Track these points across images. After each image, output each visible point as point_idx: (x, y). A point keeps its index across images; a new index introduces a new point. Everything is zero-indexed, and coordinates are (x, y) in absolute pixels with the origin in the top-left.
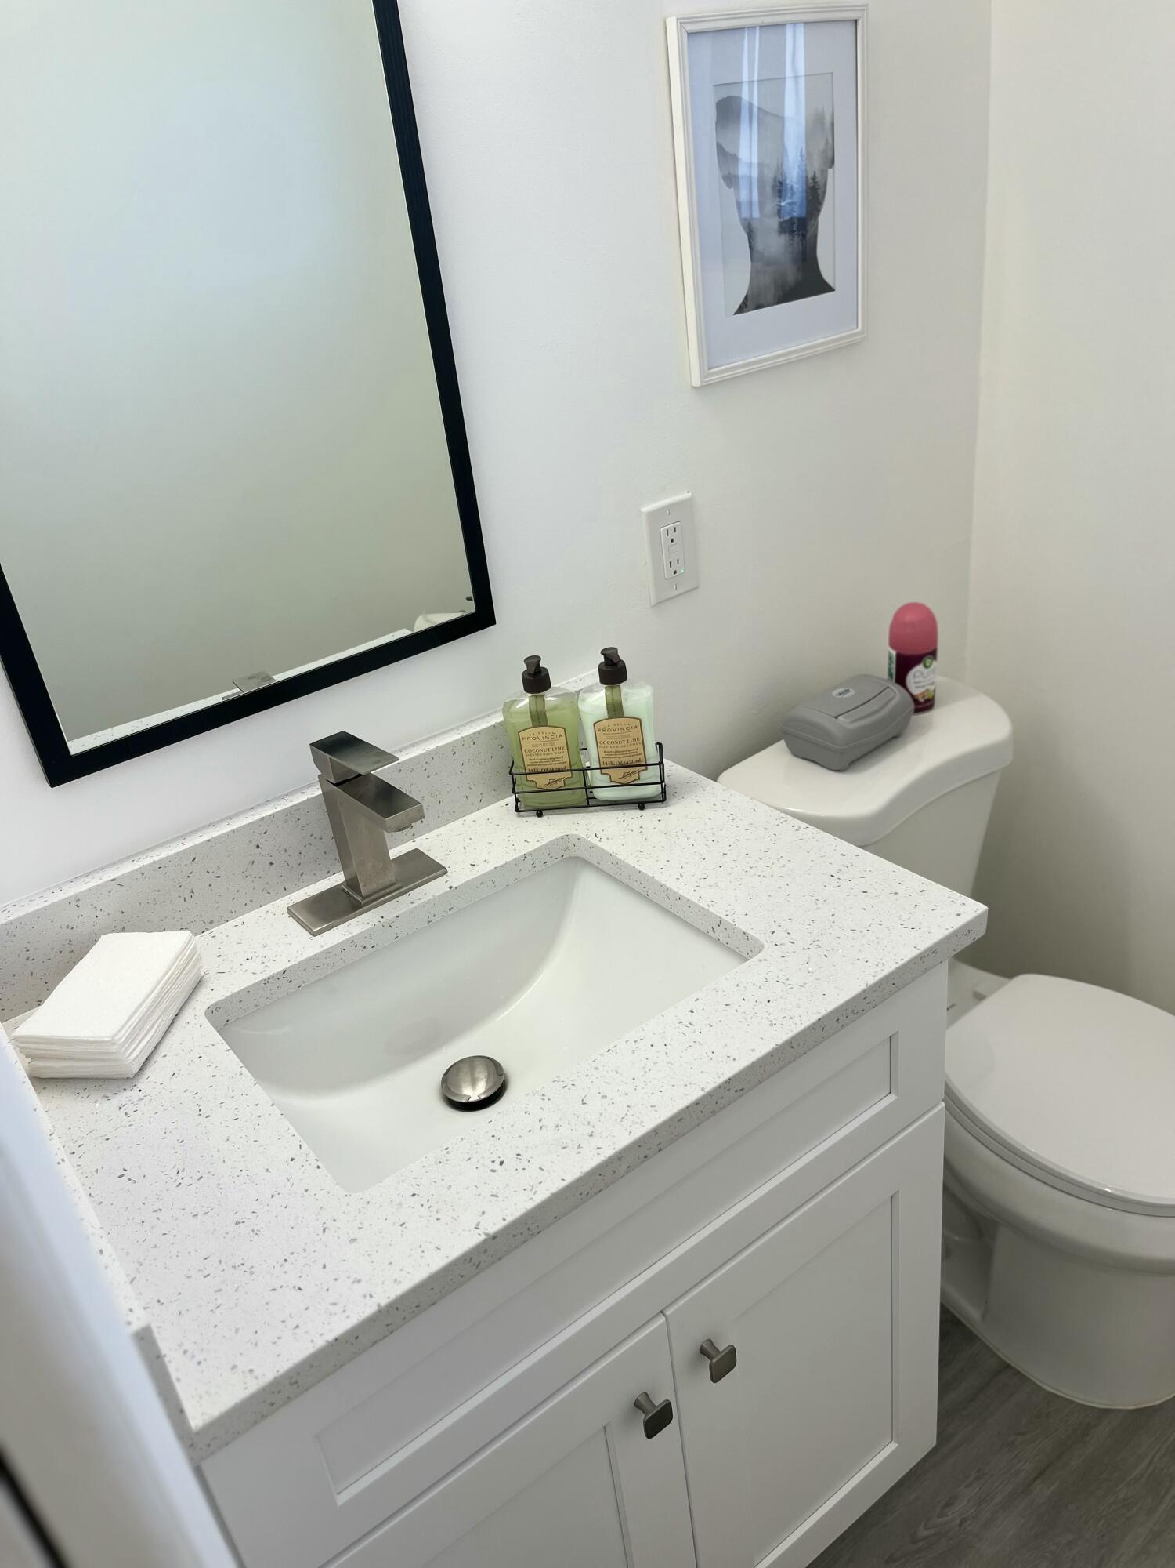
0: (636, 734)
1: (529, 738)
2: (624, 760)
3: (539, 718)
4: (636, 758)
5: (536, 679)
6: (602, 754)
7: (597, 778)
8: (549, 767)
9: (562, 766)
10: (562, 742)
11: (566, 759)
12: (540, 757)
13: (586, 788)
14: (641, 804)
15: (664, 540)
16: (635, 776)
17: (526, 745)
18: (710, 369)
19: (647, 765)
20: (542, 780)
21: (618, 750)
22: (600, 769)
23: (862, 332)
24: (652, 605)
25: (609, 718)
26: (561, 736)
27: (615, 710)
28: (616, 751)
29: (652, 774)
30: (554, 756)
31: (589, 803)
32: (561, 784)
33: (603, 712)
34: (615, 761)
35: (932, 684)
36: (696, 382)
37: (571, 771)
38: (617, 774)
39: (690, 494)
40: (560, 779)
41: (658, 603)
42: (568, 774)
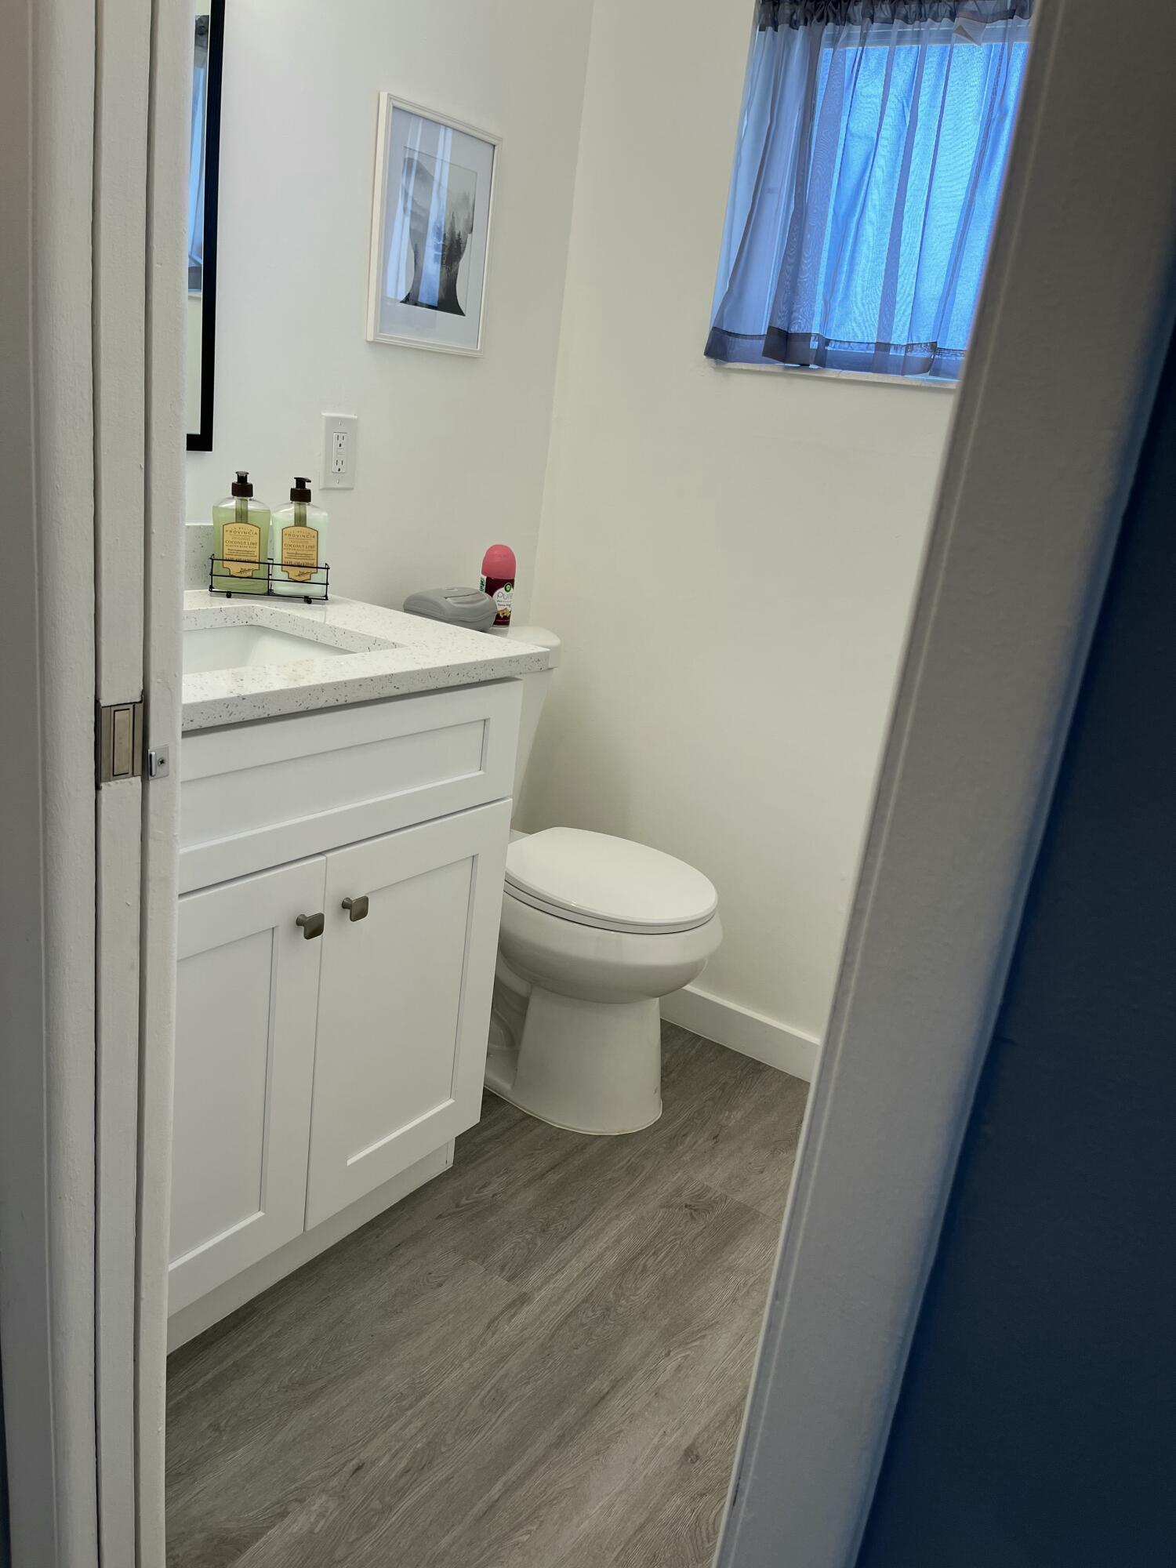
0: (313, 542)
1: (231, 531)
2: (301, 562)
3: (242, 516)
4: (310, 562)
5: (242, 488)
6: (285, 555)
7: (278, 572)
8: (243, 558)
9: (253, 559)
10: (256, 539)
11: (257, 553)
12: (237, 549)
13: (269, 579)
14: (308, 600)
15: (335, 444)
16: (308, 577)
17: (228, 537)
18: (380, 332)
19: (317, 568)
20: (235, 568)
21: (298, 552)
22: (282, 565)
23: (480, 352)
24: (321, 487)
25: (295, 526)
26: (256, 534)
27: (301, 520)
28: (296, 554)
29: (319, 576)
30: (248, 549)
31: (270, 593)
32: (249, 574)
33: (291, 520)
34: (294, 561)
35: (510, 605)
36: (370, 338)
37: (259, 563)
38: (294, 572)
39: (356, 417)
40: (249, 570)
41: (324, 489)
42: (256, 566)
